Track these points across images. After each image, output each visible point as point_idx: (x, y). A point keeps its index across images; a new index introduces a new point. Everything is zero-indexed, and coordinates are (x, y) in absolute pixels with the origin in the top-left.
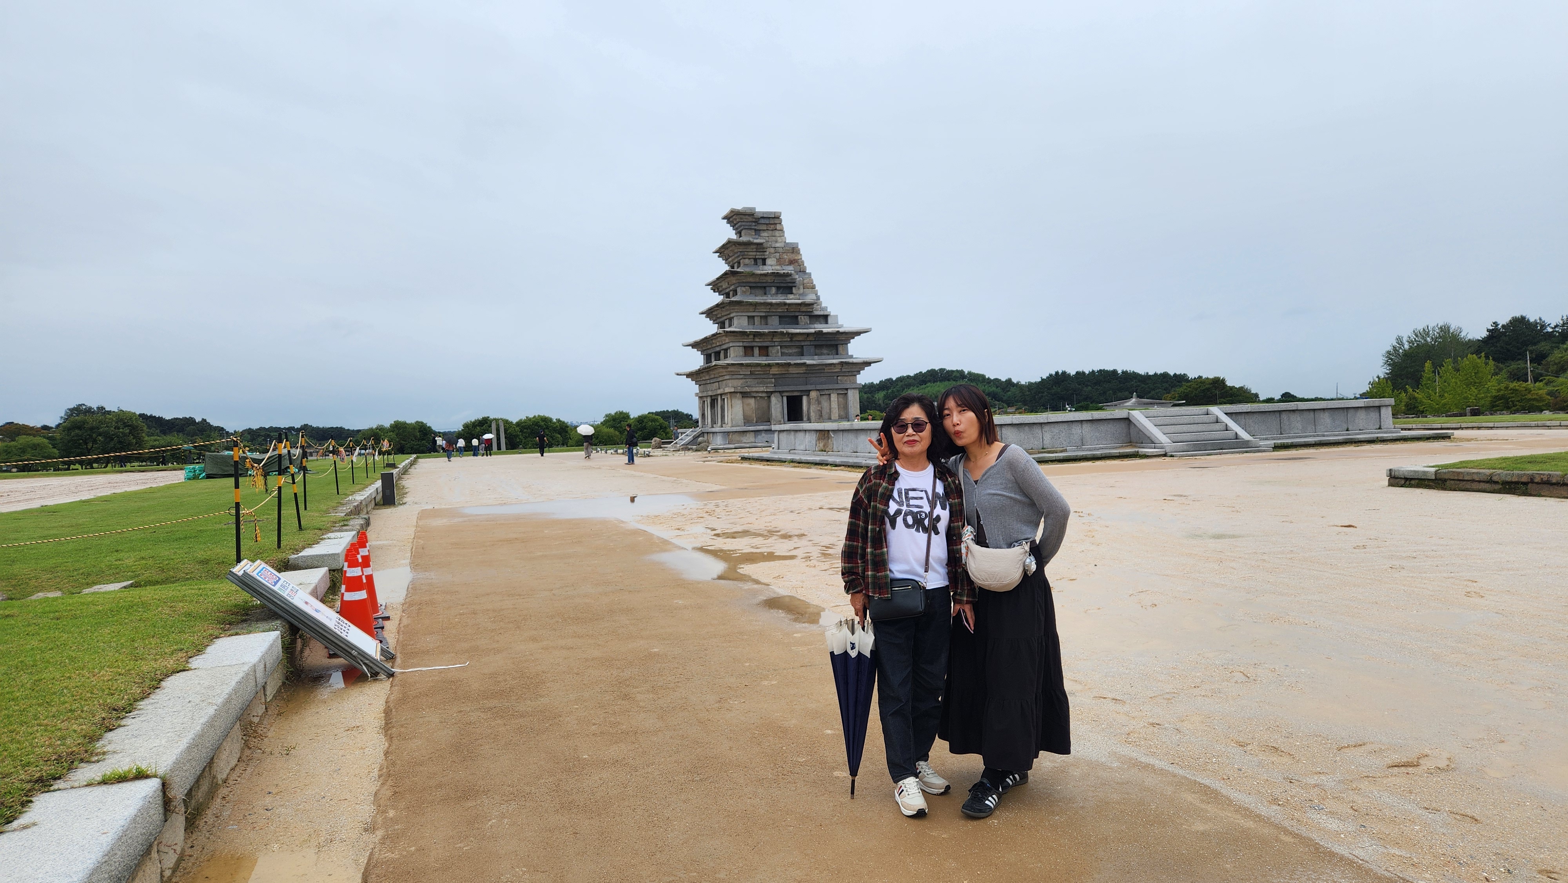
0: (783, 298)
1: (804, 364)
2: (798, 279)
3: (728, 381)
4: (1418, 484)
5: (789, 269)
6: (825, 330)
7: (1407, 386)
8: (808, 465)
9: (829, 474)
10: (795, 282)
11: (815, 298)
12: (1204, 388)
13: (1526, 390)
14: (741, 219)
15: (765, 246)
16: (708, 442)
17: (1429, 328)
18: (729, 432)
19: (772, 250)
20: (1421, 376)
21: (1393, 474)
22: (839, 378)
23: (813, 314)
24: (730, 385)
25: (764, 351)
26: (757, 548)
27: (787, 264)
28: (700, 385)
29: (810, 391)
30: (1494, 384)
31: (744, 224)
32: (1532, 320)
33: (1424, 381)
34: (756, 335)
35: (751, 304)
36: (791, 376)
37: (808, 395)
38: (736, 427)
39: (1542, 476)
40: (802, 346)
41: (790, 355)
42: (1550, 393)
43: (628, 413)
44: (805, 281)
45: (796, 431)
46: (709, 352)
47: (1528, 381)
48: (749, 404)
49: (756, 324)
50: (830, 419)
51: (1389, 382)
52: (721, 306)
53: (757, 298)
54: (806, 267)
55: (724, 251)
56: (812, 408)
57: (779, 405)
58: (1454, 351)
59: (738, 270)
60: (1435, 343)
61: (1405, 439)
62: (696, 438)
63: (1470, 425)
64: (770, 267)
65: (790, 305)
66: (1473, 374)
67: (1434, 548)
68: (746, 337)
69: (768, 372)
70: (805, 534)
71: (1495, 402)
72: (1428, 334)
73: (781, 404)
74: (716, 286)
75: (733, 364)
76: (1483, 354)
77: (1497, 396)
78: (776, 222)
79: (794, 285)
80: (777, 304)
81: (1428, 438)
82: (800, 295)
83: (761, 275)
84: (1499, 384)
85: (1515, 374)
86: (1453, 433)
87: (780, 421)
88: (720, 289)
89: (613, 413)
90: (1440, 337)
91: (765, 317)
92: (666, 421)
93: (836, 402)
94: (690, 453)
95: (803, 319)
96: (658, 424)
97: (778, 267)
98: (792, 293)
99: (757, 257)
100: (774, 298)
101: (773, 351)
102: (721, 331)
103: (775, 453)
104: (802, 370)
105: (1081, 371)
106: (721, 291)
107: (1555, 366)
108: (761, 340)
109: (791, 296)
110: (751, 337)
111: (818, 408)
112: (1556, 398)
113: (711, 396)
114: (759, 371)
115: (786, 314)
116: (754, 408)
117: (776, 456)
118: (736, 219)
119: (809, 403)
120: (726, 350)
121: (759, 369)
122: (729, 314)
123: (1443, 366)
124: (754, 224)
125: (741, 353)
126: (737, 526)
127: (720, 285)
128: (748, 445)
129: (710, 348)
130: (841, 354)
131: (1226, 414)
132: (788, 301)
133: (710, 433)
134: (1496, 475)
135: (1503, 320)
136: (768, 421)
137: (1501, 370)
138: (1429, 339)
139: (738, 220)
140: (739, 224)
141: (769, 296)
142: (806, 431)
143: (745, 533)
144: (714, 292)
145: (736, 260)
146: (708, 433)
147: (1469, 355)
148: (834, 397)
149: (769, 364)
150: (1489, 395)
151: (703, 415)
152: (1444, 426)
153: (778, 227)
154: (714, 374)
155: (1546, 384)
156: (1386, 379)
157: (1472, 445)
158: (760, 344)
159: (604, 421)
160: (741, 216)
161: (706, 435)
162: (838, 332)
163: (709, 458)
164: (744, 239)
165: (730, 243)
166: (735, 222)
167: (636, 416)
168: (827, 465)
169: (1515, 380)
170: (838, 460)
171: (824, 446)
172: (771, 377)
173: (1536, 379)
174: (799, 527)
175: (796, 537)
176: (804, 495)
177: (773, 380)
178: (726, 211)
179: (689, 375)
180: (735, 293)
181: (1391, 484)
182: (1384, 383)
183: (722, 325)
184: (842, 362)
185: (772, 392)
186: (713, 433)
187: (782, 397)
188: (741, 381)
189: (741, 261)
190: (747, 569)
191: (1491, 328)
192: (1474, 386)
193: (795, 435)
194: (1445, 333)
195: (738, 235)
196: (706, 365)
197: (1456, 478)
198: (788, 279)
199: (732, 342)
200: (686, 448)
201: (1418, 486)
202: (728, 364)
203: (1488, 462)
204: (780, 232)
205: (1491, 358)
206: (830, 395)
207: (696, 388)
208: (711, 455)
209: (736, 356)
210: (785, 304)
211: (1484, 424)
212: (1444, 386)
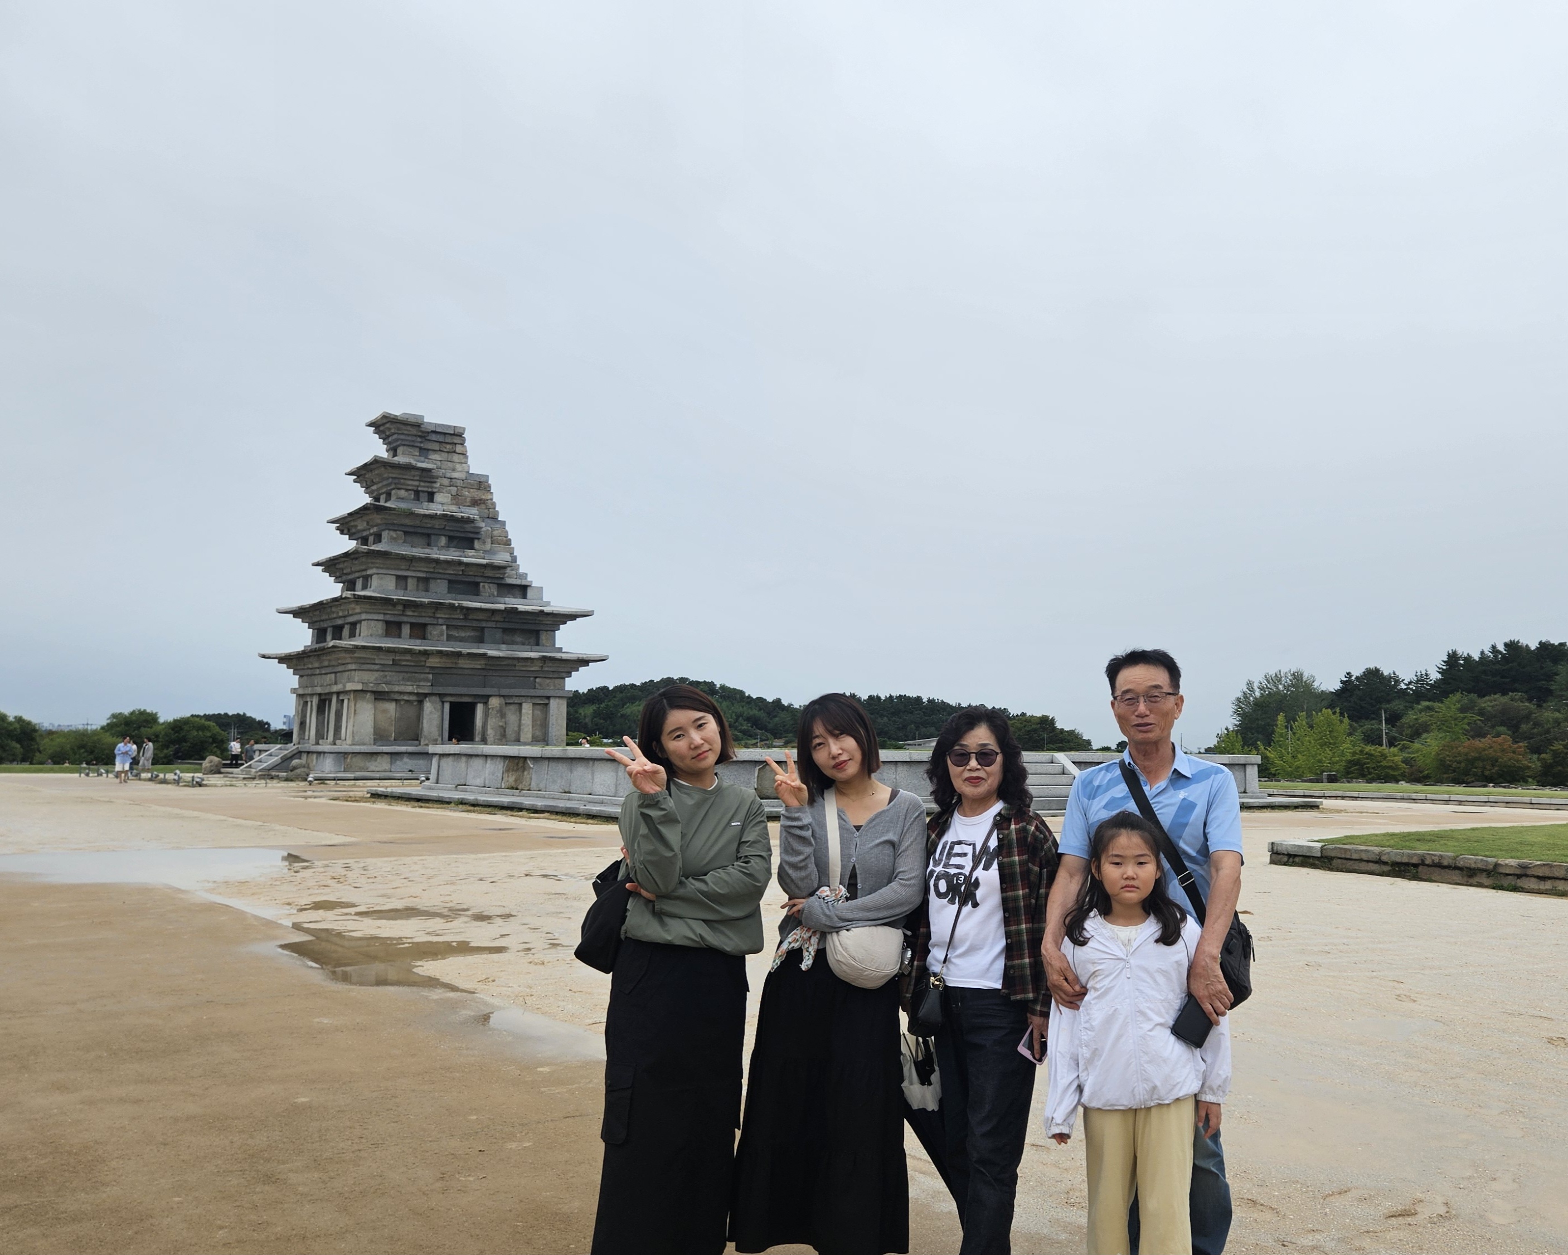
0: (457, 554)
1: (485, 655)
2: (484, 529)
3: (353, 672)
4: (1302, 862)
5: (472, 512)
6: (521, 608)
7: (1259, 743)
8: (489, 810)
9: (528, 823)
10: (478, 533)
11: (509, 559)
12: (1029, 729)
13: (1382, 756)
14: (398, 429)
15: (434, 474)
16: (308, 767)
17: (1282, 673)
18: (346, 753)
19: (446, 482)
20: (1273, 732)
21: (1275, 848)
22: (538, 680)
23: (503, 582)
24: (356, 679)
25: (420, 631)
26: (438, 935)
27: (468, 504)
28: (301, 676)
29: (489, 696)
30: (1349, 747)
31: (402, 437)
32: (1386, 673)
33: (1276, 737)
34: (408, 605)
35: (403, 558)
36: (460, 672)
37: (486, 703)
38: (359, 745)
39: (1433, 858)
40: (483, 628)
41: (461, 640)
42: (1405, 761)
43: (156, 714)
44: (495, 533)
45: (470, 756)
46: (324, 625)
47: (1381, 745)
48: (385, 711)
49: (409, 588)
50: (517, 741)
51: (1240, 736)
52: (352, 556)
53: (414, 549)
54: (498, 512)
55: (363, 474)
56: (492, 722)
57: (436, 716)
58: (1308, 703)
59: (388, 505)
60: (1287, 692)
61: (1272, 807)
62: (287, 759)
63: (1334, 793)
64: (440, 506)
65: (467, 565)
66: (1328, 733)
67: (1345, 941)
68: (390, 607)
69: (423, 663)
70: (513, 914)
71: (1350, 768)
72: (1280, 680)
73: (439, 713)
74: (345, 525)
75: (364, 647)
76: (1338, 710)
77: (1353, 761)
78: (455, 441)
79: (476, 536)
80: (447, 562)
81: (1296, 807)
82: (485, 552)
83: (425, 516)
84: (1354, 746)
85: (1369, 736)
86: (1322, 802)
87: (436, 740)
88: (353, 530)
89: (126, 711)
90: (1293, 686)
91: (426, 580)
92: (224, 731)
93: (530, 716)
94: (274, 783)
95: (488, 589)
96: (209, 734)
97: (454, 508)
98: (472, 548)
99: (420, 489)
100: (443, 551)
101: (433, 632)
102: (348, 594)
103: (430, 788)
104: (478, 664)
105: (875, 695)
106: (354, 533)
107: (1410, 730)
108: (416, 614)
109: (471, 553)
110: (400, 607)
111: (501, 724)
112: (1412, 766)
113: (320, 695)
114: (408, 661)
115: (459, 578)
116: (393, 718)
117: (434, 794)
118: (389, 429)
119: (486, 715)
120: (354, 625)
121: (408, 657)
122: (365, 570)
123: (1297, 721)
124: (419, 439)
125: (380, 632)
126: (393, 900)
127: (352, 524)
128: (377, 775)
129: (326, 620)
130: (543, 645)
131: (1073, 762)
132: (465, 560)
133: (313, 752)
134: (1385, 854)
135: (1357, 672)
136: (416, 738)
137: (1355, 730)
138: (1281, 687)
139: (393, 431)
140: (395, 437)
141: (435, 549)
142: (486, 756)
143: (410, 912)
144: (342, 533)
145: (384, 490)
146: (308, 753)
147: (1324, 710)
148: (527, 708)
149: (426, 651)
150: (1344, 759)
151: (302, 724)
152: (1307, 793)
153: (459, 448)
154: (330, 660)
155: (1401, 750)
156: (1237, 732)
157: (1341, 818)
158: (413, 620)
159: (108, 724)
160: (399, 425)
161: (304, 756)
162: (542, 611)
163: (309, 793)
164: (401, 459)
165: (376, 462)
166: (387, 433)
167: (170, 719)
168: (521, 809)
169: (1369, 743)
170: (540, 803)
171: (516, 781)
172: (427, 670)
173: (1391, 744)
174: (500, 904)
175: (498, 919)
176: (495, 854)
177: (431, 676)
178: (375, 415)
179: (285, 659)
180: (378, 538)
181: (1273, 862)
182: (1233, 737)
183: (350, 585)
184: (544, 657)
185: (426, 695)
186: (319, 753)
187: (443, 702)
188: (376, 674)
189: (393, 492)
190: (427, 968)
191: (1345, 679)
192: (1328, 747)
193: (467, 762)
194: (1298, 680)
195: (391, 453)
196: (317, 646)
197: (1343, 856)
198: (468, 527)
199: (367, 613)
200: (268, 775)
201: (1302, 865)
202: (356, 647)
203: (1375, 838)
204: (461, 456)
205: (1346, 715)
206: (520, 704)
207: (294, 681)
208: (312, 788)
209: (371, 635)
210: (460, 563)
211: (1348, 794)
212: (1298, 745)
